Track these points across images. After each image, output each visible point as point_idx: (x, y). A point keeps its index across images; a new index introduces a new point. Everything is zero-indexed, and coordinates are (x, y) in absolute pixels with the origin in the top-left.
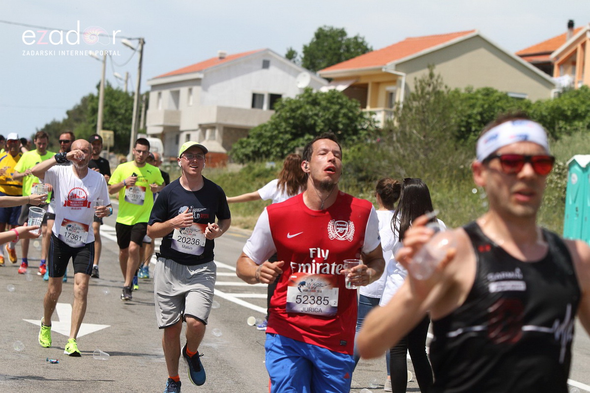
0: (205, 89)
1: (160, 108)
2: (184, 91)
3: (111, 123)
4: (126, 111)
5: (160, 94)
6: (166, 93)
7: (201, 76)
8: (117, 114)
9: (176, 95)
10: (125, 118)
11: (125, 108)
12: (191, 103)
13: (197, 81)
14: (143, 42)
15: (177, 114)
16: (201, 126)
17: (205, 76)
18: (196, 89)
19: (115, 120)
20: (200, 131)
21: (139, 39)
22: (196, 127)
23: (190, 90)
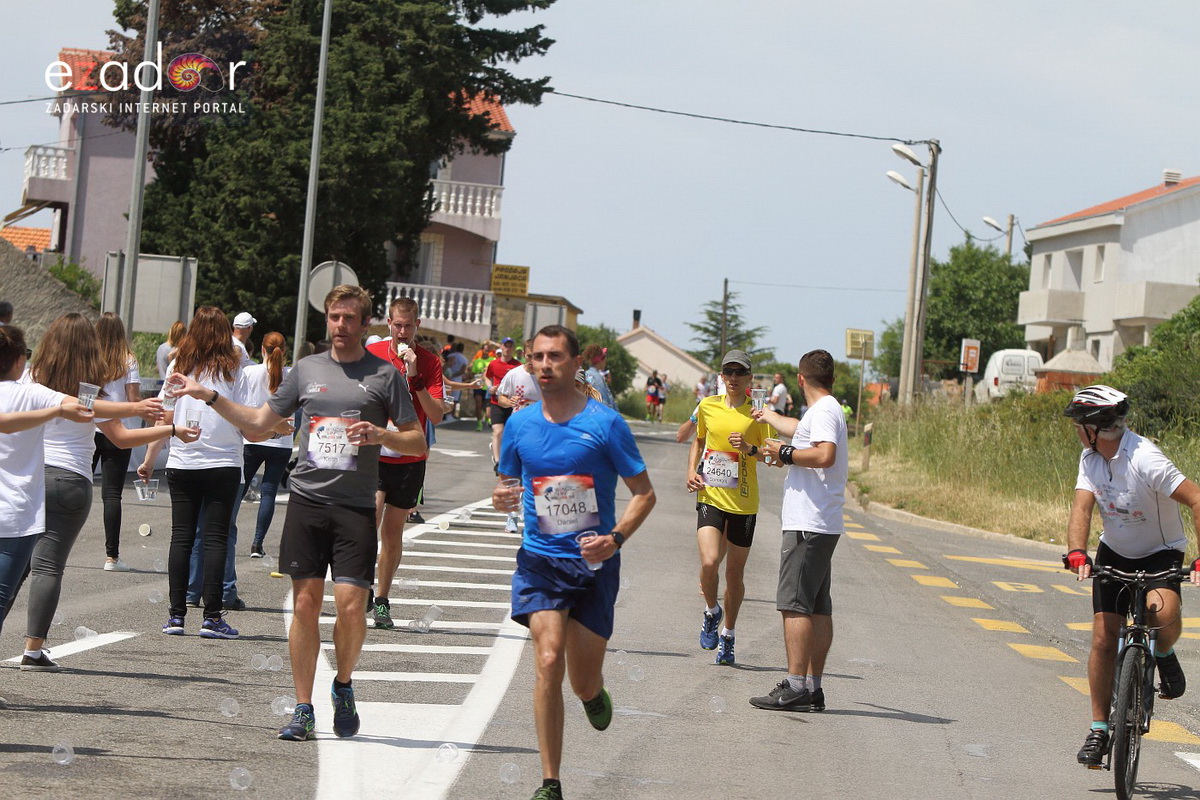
0: (1128, 247)
1: (1049, 287)
2: (1090, 251)
3: (957, 318)
4: (988, 293)
5: (1049, 258)
6: (1059, 257)
7: (1119, 220)
8: (968, 301)
9: (1076, 260)
10: (985, 309)
11: (984, 288)
12: (1102, 279)
13: (1112, 231)
14: (936, 150)
15: (1077, 299)
16: (1117, 322)
17: (1127, 219)
18: (1111, 248)
19: (967, 312)
20: (1116, 333)
21: (928, 143)
22: (1110, 326)
23: (1101, 250)
